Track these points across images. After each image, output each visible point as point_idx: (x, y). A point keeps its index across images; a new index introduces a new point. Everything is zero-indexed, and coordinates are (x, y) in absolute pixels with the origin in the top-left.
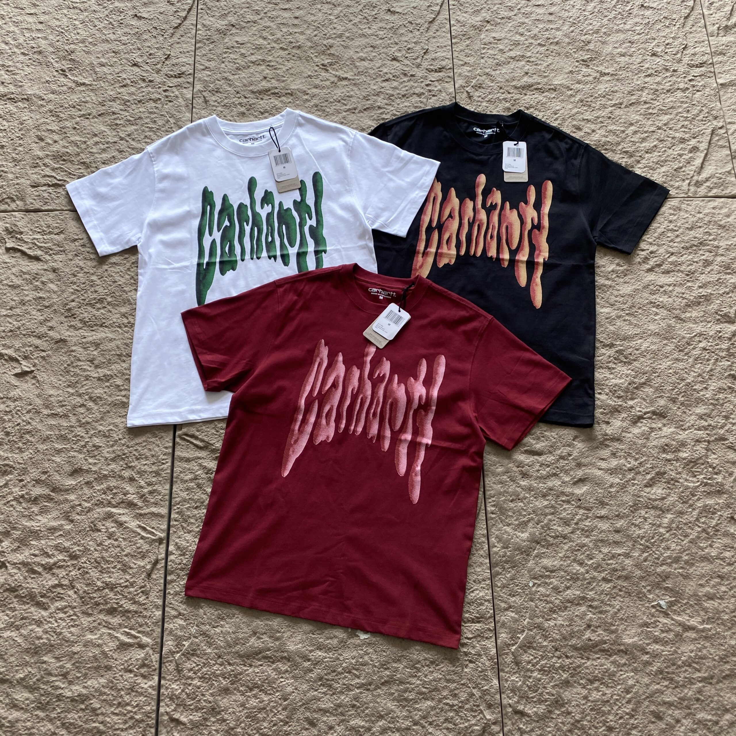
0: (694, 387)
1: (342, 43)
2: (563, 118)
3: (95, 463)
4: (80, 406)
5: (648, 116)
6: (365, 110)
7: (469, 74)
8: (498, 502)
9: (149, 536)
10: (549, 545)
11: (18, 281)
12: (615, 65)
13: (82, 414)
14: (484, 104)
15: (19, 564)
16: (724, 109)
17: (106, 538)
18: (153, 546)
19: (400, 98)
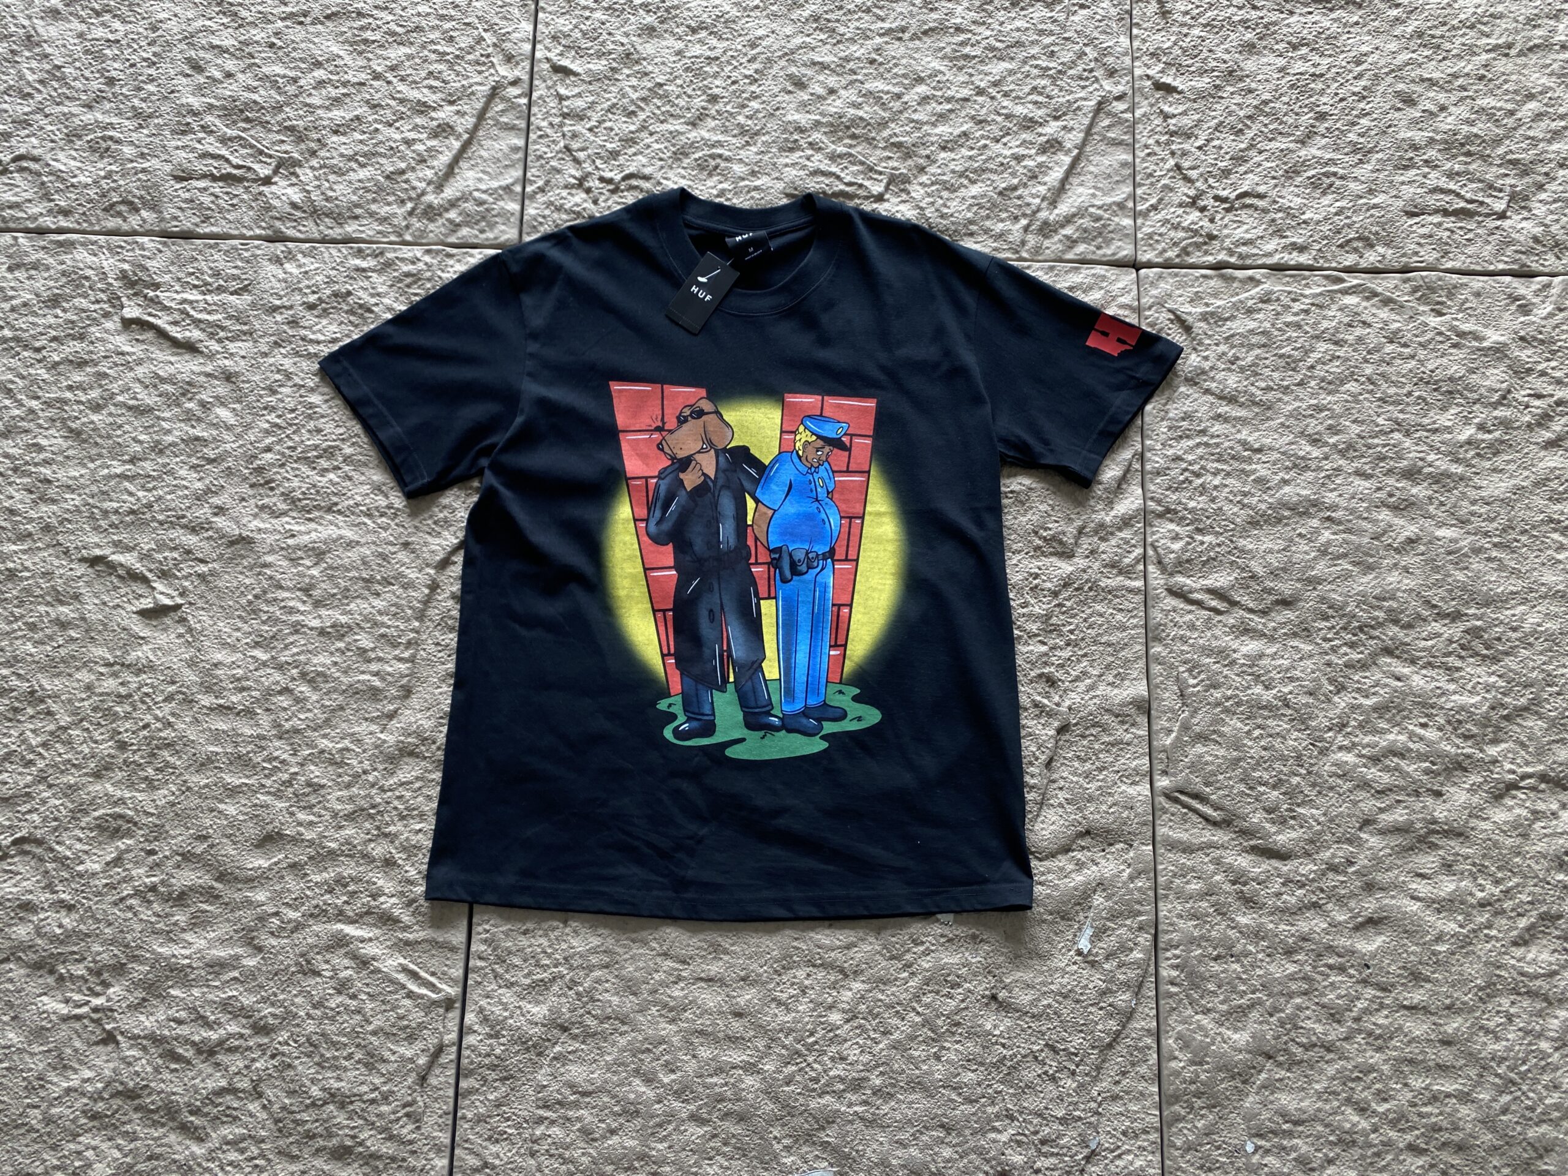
2: (1375, 75)
3: (311, 823)
4: (280, 693)
6: (925, 33)
8: (1186, 961)
9: (424, 991)
10: (1293, 1064)
11: (149, 399)
13: (285, 709)
15: (145, 1038)
17: (331, 991)
18: (433, 1015)
19: (1005, 9)
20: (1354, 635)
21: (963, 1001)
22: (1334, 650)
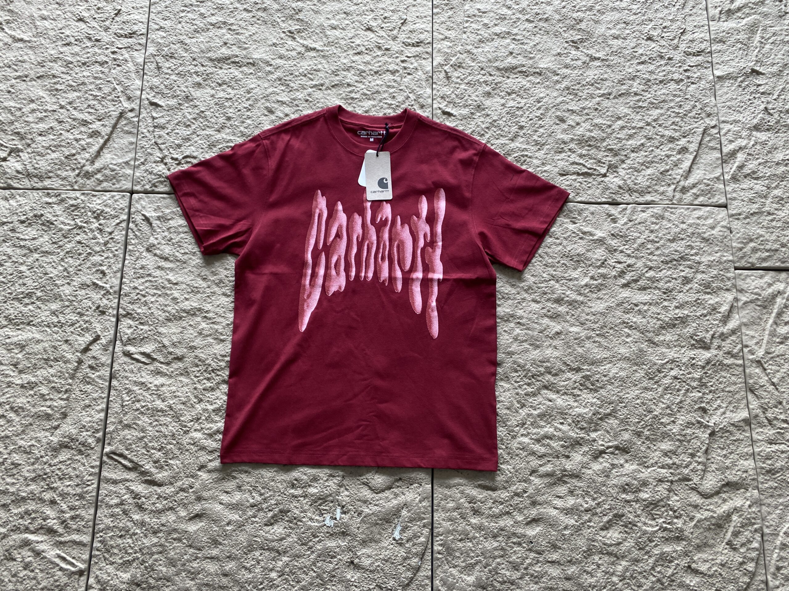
0: (662, 420)
1: (312, 7)
2: (547, 108)
5: (638, 110)
6: (333, 86)
7: (449, 51)
8: (446, 541)
9: (68, 567)
12: (607, 49)
14: (463, 86)
16: (719, 105)
17: (21, 569)
18: (72, 579)
19: (372, 75)
20: (530, 379)
21: (337, 565)
22: (520, 387)
